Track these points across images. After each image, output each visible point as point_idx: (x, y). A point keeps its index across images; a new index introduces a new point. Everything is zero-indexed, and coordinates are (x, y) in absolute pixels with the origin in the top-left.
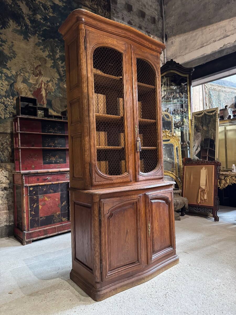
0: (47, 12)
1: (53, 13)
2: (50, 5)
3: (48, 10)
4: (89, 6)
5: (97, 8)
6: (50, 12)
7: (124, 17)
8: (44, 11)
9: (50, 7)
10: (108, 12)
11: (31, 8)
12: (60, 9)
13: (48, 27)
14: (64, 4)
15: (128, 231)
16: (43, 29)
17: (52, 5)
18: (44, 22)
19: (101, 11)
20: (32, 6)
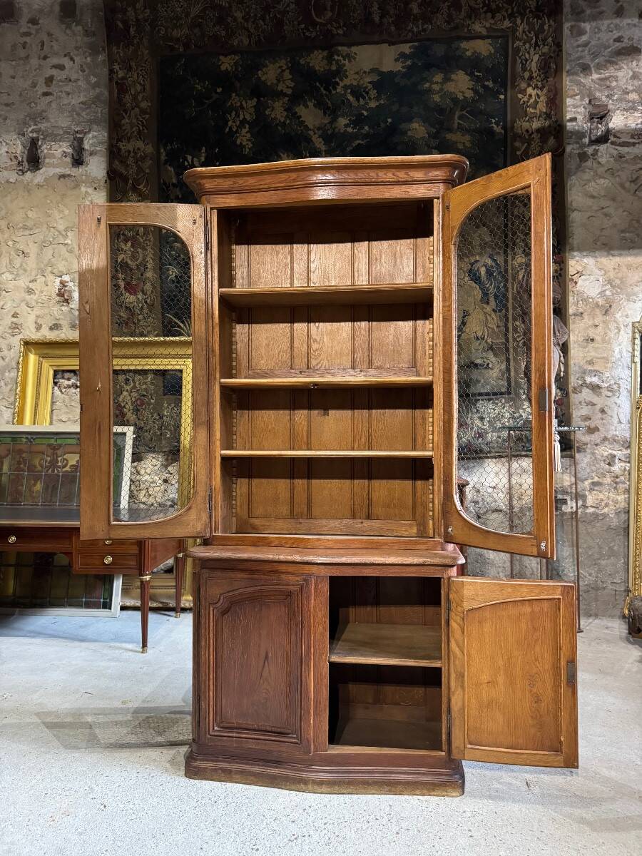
0: (362, 102)
1: (378, 99)
2: (370, 83)
3: (364, 98)
4: (484, 32)
5: (511, 24)
6: (370, 99)
7: (624, 5)
8: (355, 104)
9: (370, 86)
10: (551, 21)
11: (329, 108)
12: (397, 80)
13: (366, 136)
14: (409, 63)
15: (270, 655)
16: (352, 146)
17: (376, 78)
18: (355, 131)
19: (524, 29)
20: (330, 105)
